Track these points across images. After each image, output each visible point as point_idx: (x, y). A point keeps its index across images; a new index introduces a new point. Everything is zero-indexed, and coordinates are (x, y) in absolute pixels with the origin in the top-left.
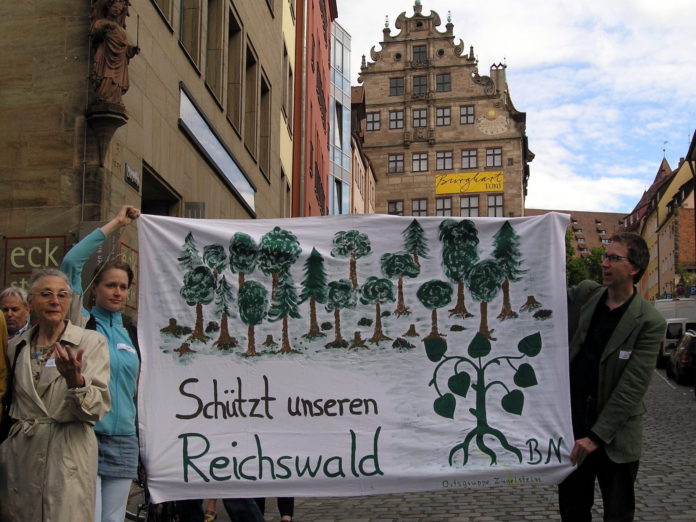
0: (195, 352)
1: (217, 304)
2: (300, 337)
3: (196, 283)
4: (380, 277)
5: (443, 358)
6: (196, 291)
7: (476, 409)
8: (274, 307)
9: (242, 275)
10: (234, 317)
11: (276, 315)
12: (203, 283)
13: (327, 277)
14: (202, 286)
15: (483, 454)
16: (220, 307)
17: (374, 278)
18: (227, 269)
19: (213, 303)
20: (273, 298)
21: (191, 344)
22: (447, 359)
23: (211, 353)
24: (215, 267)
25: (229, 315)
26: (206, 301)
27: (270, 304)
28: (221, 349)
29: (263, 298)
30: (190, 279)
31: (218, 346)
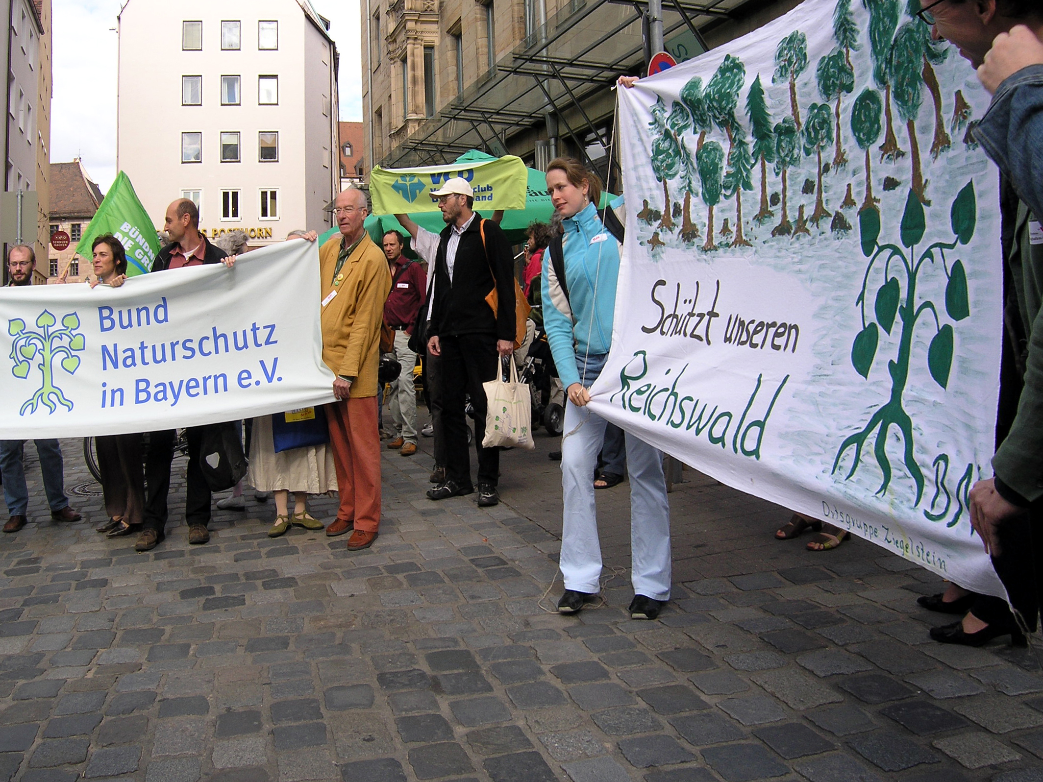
0: (664, 244)
1: (681, 178)
2: (751, 219)
3: (662, 152)
4: (820, 103)
5: (876, 249)
6: (662, 162)
7: (896, 362)
8: (728, 175)
9: (703, 135)
10: (697, 195)
11: (729, 188)
12: (670, 151)
13: (771, 119)
14: (669, 155)
15: (876, 467)
16: (684, 181)
17: (814, 106)
18: (689, 130)
19: (678, 176)
20: (729, 164)
21: (660, 233)
22: (881, 249)
23: (677, 246)
24: (676, 128)
25: (692, 192)
26: (670, 175)
27: (724, 173)
28: (684, 241)
29: (717, 164)
30: (658, 146)
31: (682, 237)
